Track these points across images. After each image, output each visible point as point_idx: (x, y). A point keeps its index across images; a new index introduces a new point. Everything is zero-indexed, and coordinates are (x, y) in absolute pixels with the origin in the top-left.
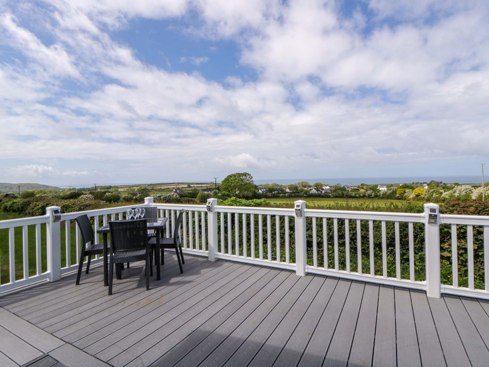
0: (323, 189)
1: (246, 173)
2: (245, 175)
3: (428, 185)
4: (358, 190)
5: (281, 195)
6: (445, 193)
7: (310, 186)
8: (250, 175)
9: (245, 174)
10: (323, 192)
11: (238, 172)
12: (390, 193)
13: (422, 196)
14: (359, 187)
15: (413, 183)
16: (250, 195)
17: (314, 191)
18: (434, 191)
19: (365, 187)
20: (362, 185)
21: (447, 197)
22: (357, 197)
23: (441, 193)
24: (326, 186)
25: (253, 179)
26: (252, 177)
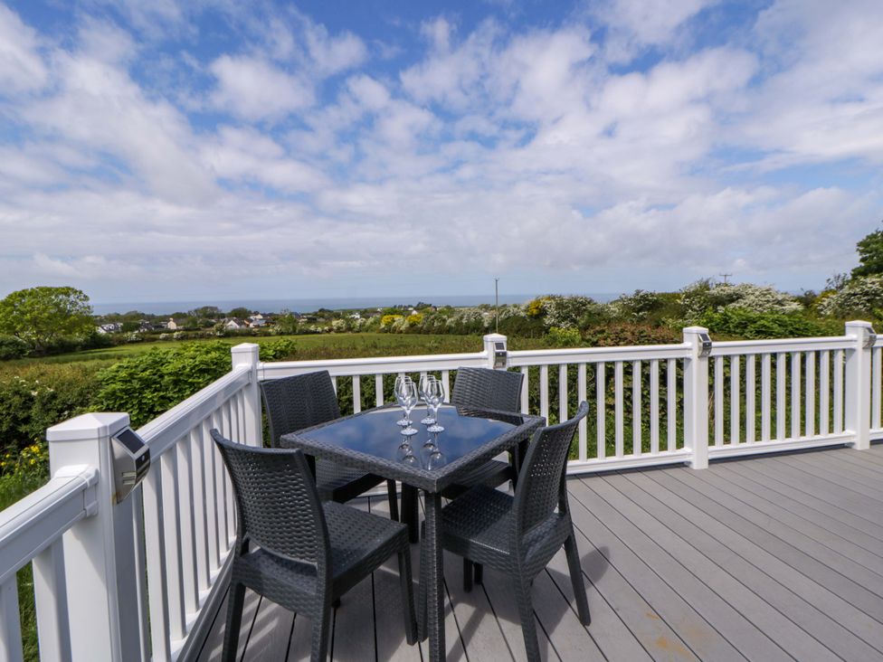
0: (251, 321)
1: (69, 288)
2: (67, 294)
3: (415, 309)
4: (315, 319)
5: (162, 336)
6: (450, 320)
7: (223, 316)
8: (81, 292)
9: (67, 291)
10: (251, 325)
11: (43, 285)
12: (372, 323)
13: (420, 326)
14: (316, 314)
15: (395, 307)
16: (80, 340)
17: (232, 325)
18: (435, 318)
19: (326, 315)
20: (321, 310)
21: (453, 325)
22: (319, 333)
23: (444, 321)
24: (256, 313)
25: (90, 303)
26: (86, 298)
